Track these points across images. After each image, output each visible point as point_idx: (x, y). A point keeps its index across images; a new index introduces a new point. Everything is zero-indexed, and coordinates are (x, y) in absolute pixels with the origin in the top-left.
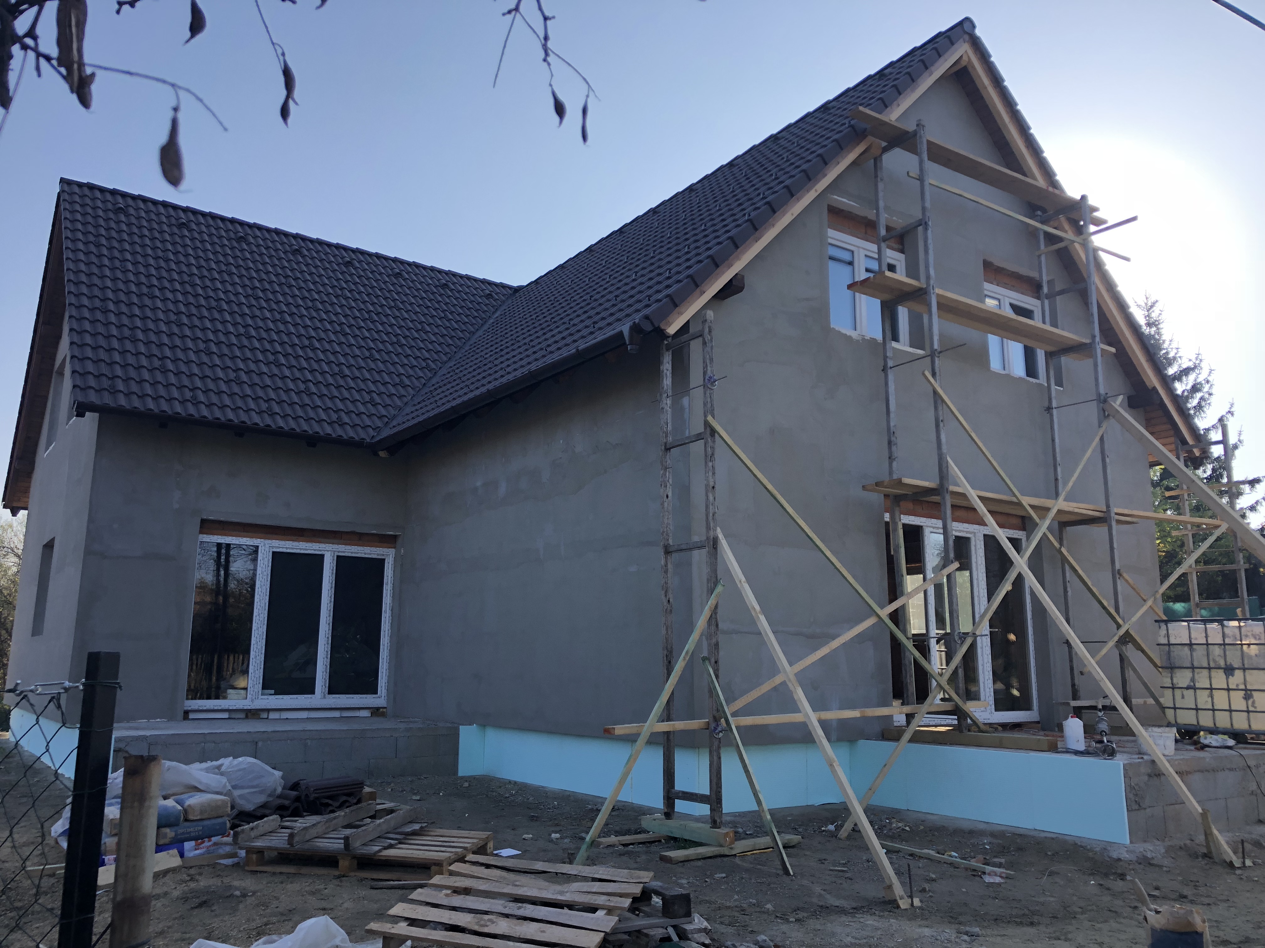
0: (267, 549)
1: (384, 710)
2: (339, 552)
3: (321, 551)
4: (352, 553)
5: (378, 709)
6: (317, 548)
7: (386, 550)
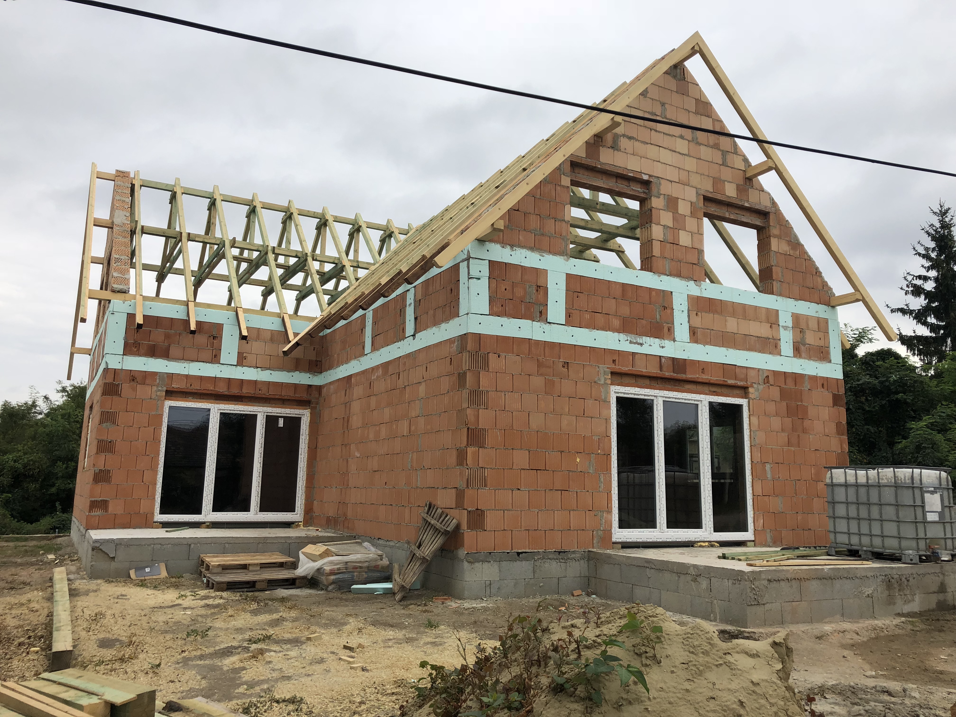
0: (216, 411)
1: (300, 524)
2: (267, 412)
3: (255, 412)
4: (277, 413)
6: (254, 410)
7: (302, 411)
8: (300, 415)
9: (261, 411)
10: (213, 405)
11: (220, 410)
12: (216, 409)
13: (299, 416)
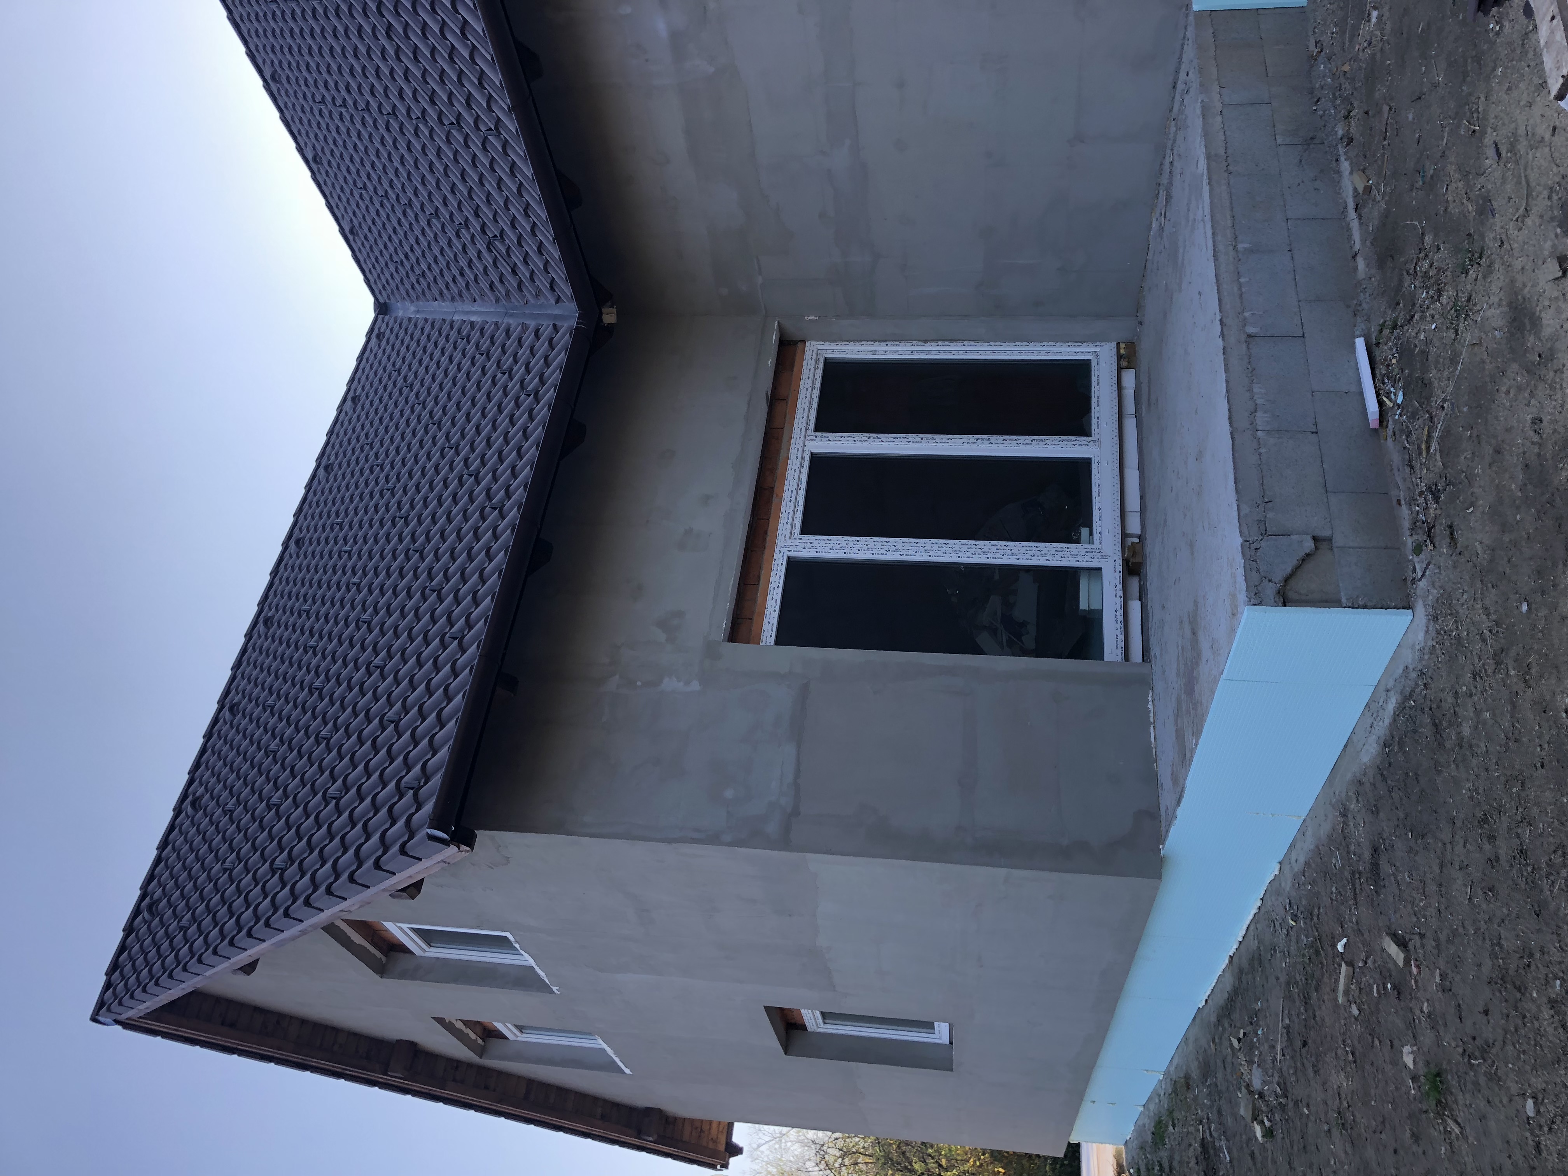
0: (796, 542)
1: (1123, 346)
2: (807, 429)
3: (803, 458)
4: (810, 408)
5: (1120, 357)
6: (798, 462)
7: (808, 355)
8: (817, 360)
9: (801, 441)
10: (777, 550)
11: (792, 534)
12: (788, 542)
13: (822, 361)
